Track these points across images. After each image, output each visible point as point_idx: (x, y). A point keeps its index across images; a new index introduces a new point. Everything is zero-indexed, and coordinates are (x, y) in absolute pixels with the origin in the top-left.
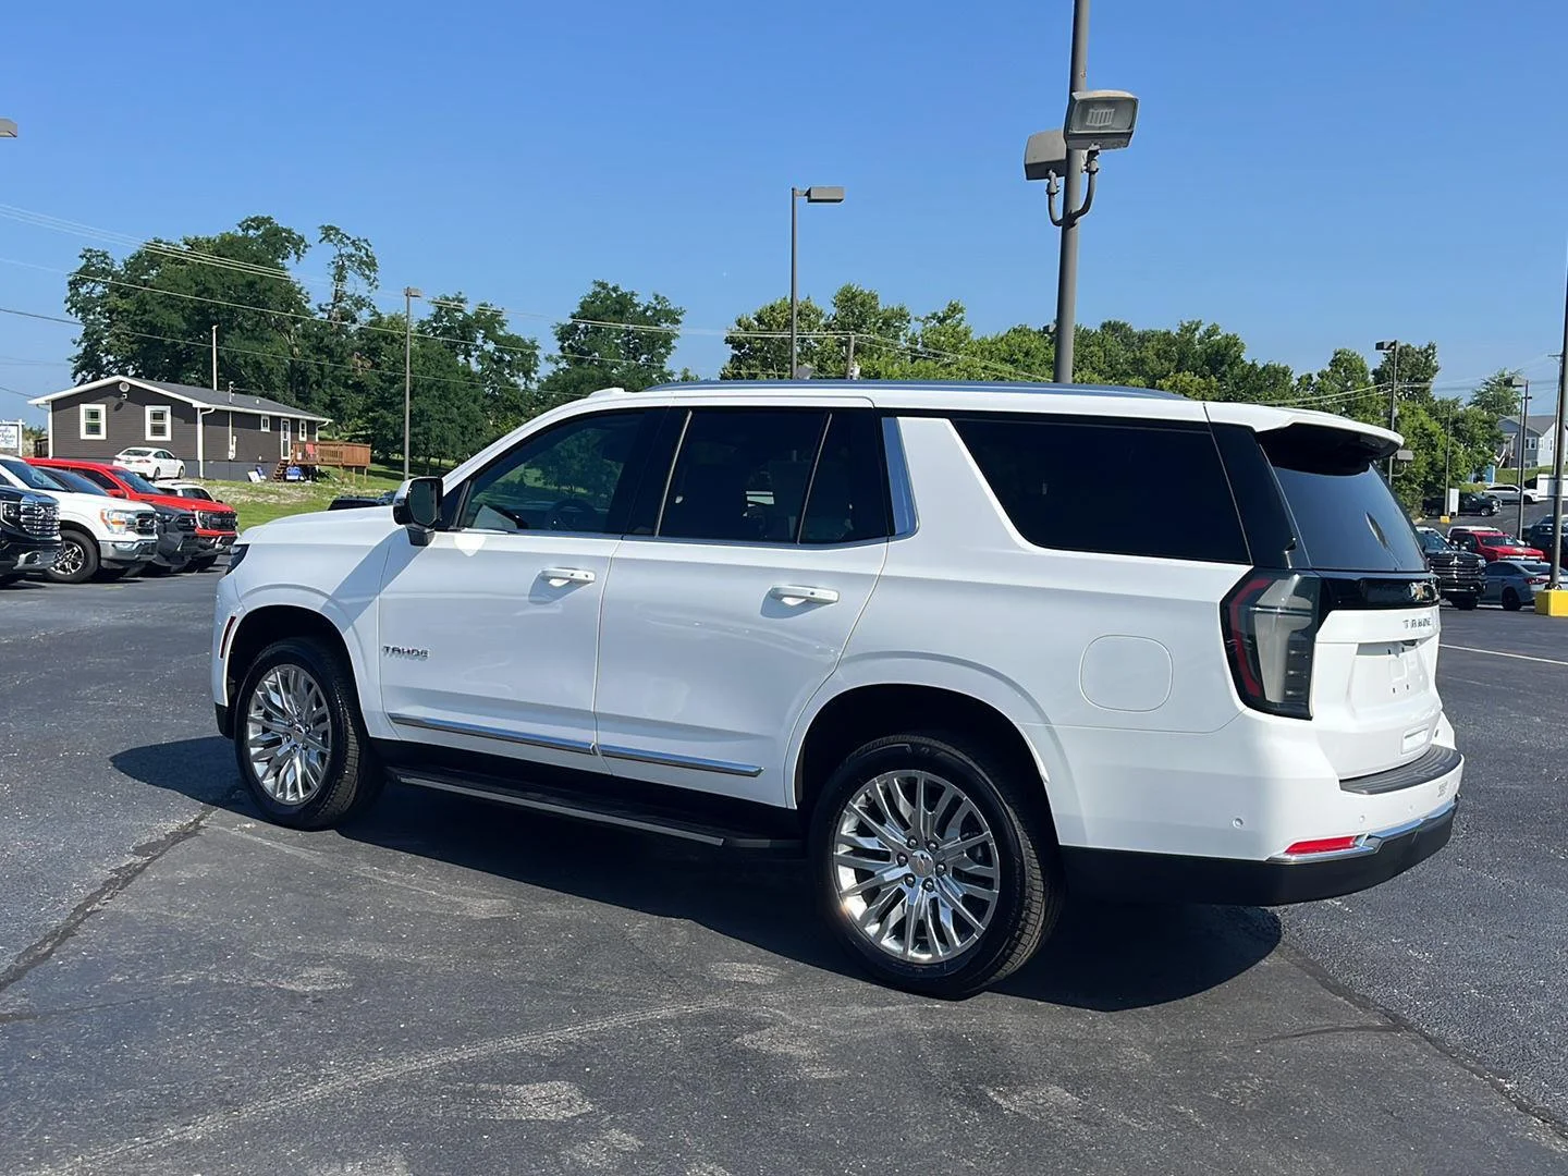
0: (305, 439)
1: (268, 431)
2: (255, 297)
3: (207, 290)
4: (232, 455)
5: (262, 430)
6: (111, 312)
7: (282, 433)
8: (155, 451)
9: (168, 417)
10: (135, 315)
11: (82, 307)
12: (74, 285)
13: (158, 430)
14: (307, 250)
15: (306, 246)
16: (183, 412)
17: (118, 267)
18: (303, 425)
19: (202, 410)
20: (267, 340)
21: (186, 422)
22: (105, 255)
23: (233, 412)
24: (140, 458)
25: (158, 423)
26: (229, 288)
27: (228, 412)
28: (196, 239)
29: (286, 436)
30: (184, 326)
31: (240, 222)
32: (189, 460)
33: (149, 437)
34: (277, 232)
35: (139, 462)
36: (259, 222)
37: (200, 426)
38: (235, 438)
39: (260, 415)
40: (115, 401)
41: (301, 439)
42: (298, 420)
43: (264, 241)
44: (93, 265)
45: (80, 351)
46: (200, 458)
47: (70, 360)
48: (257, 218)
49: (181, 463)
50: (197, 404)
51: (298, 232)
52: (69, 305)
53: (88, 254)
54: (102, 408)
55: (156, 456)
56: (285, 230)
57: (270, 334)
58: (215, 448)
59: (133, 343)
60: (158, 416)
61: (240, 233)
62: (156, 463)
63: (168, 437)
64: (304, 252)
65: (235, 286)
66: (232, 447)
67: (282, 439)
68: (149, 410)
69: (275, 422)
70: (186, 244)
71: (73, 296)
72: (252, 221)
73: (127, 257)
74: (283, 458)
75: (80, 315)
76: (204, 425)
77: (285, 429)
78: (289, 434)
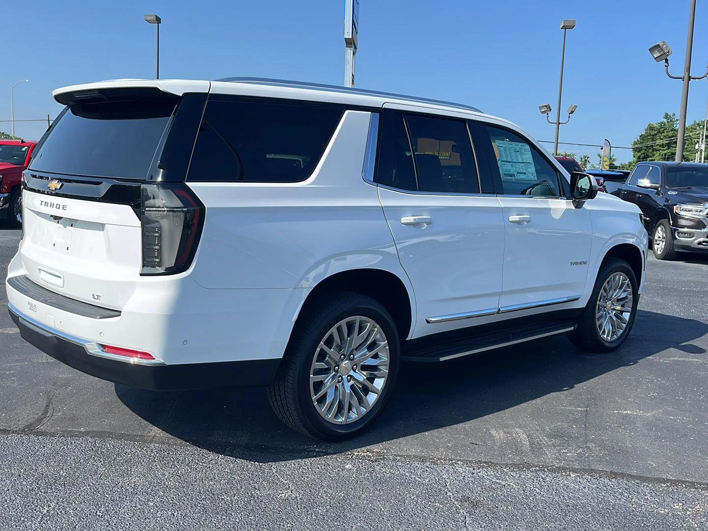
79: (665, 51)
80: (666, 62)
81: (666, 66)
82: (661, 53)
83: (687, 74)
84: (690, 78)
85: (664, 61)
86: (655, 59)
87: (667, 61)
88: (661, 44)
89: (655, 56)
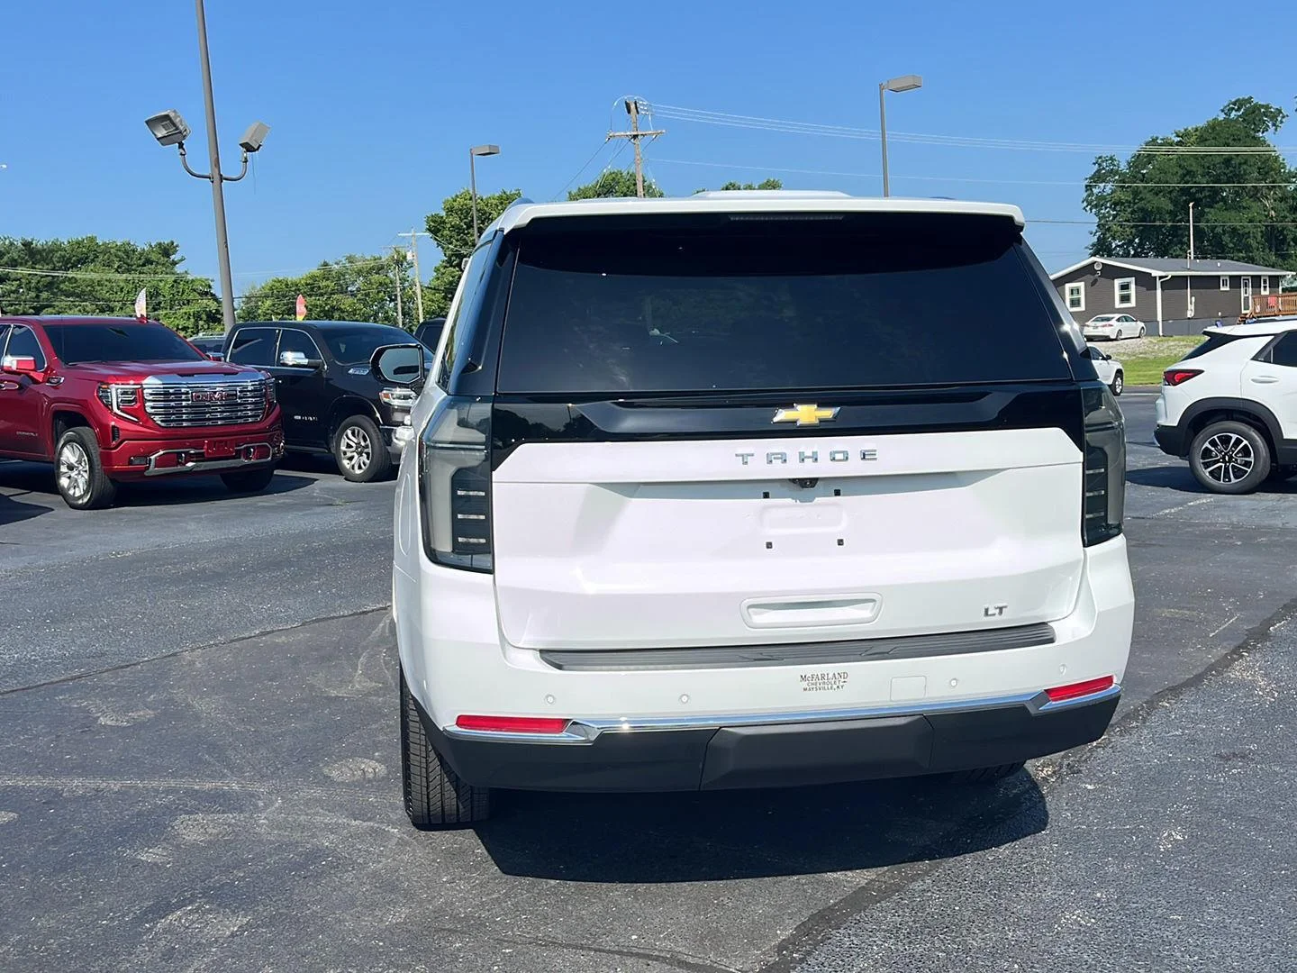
0: (1267, 293)
1: (1228, 289)
2: (1231, 172)
3: (1189, 172)
4: (1190, 314)
5: (1222, 289)
6: (1116, 204)
7: (1243, 290)
8: (1117, 316)
9: (1133, 286)
10: (1135, 203)
11: (1096, 203)
12: (1088, 187)
13: (1125, 299)
14: (1284, 120)
15: (1283, 117)
16: (1145, 281)
17: (1123, 167)
18: (1265, 282)
19: (1161, 278)
20: (1244, 208)
21: (1148, 290)
22: (1112, 159)
23: (1191, 276)
24: (1104, 323)
25: (1125, 292)
26: (1208, 168)
27: (1186, 277)
28: (1185, 130)
29: (1246, 293)
30: (1171, 207)
31: (1222, 108)
32: (1150, 321)
33: (1118, 305)
34: (1257, 107)
35: (1104, 326)
36: (1239, 104)
37: (1159, 291)
38: (1193, 298)
39: (1219, 277)
40: (1090, 278)
41: (1263, 293)
42: (1260, 277)
43: (1244, 120)
44: (1104, 169)
45: (1095, 240)
46: (1159, 318)
47: (1086, 248)
48: (1237, 101)
49: (1142, 325)
50: (1155, 273)
51: (1274, 106)
52: (1085, 204)
53: (1099, 161)
54: (1081, 285)
55: (1118, 320)
56: (1262, 106)
57: (1246, 201)
58: (1173, 309)
59: (1132, 228)
60: (1125, 287)
61: (1222, 117)
62: (1117, 326)
63: (1133, 304)
64: (1281, 122)
65: (1214, 165)
66: (1191, 307)
67: (1243, 295)
68: (1117, 282)
69: (1235, 281)
70: (1178, 136)
71: (1089, 196)
72: (1234, 104)
73: (1129, 158)
74: (1244, 312)
75: (1094, 210)
76: (1162, 290)
77: (1246, 285)
78: (1250, 290)
79: (181, 128)
80: (179, 148)
81: (181, 154)
82: (169, 130)
83: (217, 170)
84: (222, 179)
85: (177, 144)
86: (158, 139)
87: (181, 146)
88: (172, 115)
89: (159, 135)
